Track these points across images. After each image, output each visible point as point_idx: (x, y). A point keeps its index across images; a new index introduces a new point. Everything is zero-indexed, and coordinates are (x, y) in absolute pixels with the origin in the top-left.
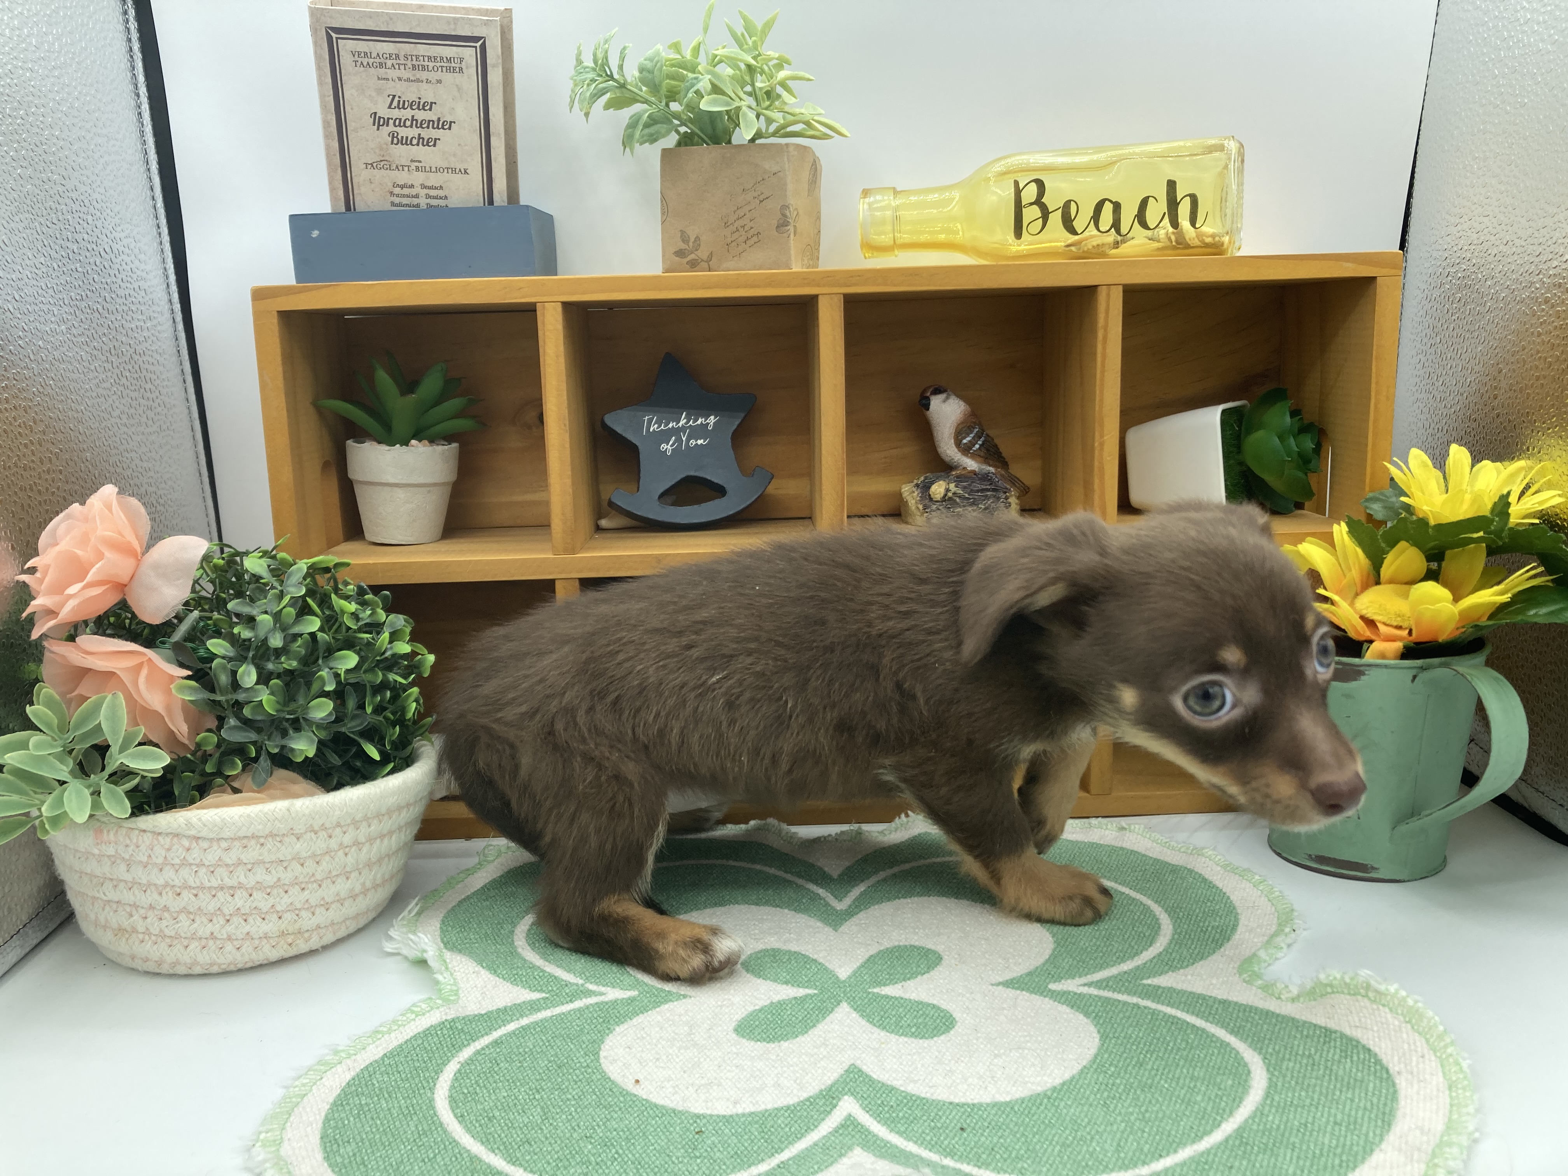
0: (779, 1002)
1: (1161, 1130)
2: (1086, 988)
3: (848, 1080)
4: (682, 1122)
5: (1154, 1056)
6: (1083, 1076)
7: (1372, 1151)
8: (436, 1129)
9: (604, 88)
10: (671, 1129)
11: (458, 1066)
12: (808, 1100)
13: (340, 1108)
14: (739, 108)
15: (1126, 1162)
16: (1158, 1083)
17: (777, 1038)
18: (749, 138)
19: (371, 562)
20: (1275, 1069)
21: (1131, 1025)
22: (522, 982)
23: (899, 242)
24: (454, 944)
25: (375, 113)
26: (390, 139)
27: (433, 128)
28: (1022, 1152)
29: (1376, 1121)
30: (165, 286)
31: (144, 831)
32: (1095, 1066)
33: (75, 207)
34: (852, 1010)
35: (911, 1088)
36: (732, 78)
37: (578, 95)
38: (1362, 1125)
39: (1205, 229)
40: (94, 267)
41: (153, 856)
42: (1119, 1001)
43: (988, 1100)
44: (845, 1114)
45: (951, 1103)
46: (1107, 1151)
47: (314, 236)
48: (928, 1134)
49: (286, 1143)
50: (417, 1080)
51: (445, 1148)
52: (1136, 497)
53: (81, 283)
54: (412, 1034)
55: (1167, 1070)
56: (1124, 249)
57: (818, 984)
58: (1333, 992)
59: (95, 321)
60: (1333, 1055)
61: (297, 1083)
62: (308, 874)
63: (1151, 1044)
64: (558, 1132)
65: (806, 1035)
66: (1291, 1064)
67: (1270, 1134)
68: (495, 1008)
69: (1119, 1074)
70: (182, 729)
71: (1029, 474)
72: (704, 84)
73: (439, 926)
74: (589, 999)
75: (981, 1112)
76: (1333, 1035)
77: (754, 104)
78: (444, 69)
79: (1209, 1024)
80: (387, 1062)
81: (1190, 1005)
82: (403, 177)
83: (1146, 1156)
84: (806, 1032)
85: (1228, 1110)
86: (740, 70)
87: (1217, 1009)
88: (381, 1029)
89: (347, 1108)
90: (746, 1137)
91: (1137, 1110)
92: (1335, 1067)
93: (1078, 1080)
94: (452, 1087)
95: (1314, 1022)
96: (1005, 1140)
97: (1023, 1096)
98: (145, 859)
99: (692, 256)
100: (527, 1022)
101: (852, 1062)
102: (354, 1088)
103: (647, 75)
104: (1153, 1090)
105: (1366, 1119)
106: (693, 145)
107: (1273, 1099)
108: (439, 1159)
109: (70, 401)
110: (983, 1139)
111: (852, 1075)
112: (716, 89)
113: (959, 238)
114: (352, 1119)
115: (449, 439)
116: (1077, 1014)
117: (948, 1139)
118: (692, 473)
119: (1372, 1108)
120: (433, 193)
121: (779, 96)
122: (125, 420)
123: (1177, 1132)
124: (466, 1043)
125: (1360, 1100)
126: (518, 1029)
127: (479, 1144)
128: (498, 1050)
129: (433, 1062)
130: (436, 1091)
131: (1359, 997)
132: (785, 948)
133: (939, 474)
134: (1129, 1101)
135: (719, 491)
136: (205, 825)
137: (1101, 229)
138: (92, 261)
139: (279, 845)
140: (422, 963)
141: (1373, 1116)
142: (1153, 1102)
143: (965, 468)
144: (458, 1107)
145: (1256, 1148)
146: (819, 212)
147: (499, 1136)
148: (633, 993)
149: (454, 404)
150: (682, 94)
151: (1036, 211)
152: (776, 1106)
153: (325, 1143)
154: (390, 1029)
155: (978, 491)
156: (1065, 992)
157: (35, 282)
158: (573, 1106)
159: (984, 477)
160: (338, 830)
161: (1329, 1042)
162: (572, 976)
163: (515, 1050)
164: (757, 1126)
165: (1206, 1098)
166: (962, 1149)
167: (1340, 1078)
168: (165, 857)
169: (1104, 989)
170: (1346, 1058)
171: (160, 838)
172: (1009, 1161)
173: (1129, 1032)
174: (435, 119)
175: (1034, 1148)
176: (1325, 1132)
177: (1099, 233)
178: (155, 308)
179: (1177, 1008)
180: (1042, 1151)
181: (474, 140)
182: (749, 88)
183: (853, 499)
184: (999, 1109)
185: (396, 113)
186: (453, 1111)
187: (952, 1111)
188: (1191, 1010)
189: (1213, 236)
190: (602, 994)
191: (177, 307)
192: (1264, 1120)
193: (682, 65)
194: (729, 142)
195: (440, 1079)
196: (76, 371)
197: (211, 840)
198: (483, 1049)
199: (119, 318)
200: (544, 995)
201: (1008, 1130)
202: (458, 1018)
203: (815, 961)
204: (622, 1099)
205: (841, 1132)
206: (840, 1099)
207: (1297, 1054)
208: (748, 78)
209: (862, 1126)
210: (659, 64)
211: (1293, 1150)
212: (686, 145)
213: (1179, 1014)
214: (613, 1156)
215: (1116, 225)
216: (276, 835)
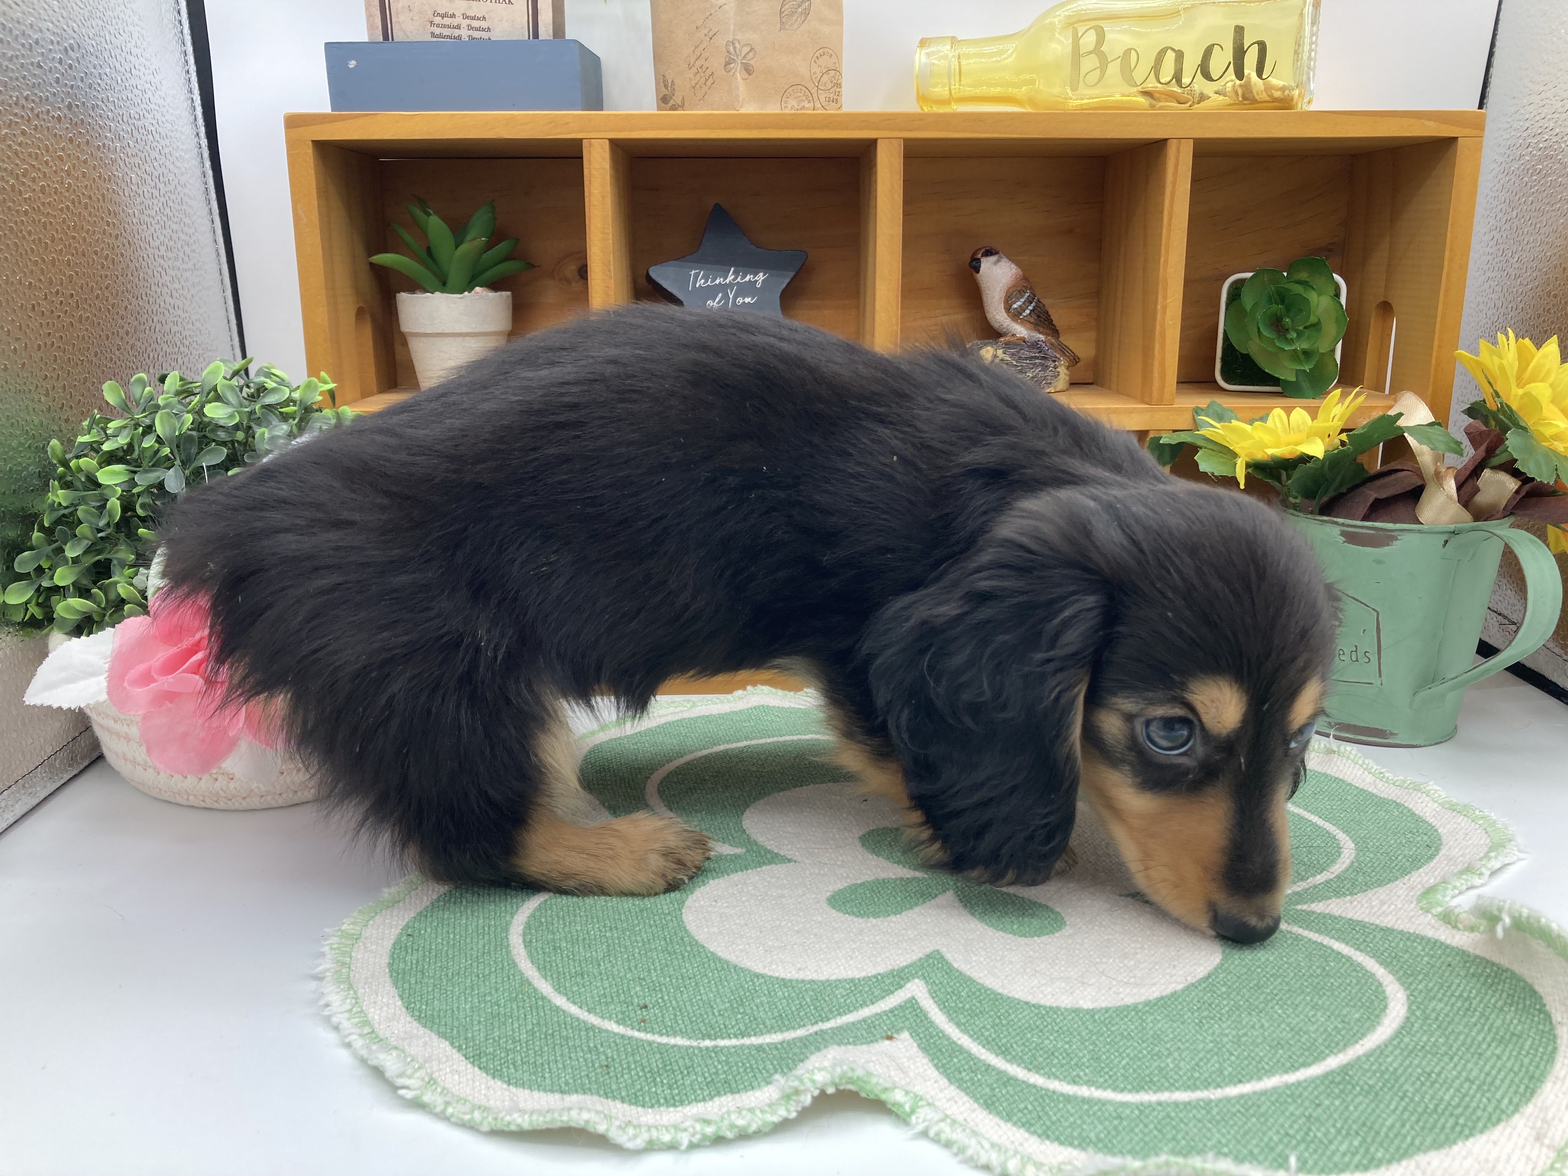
0: (884, 879)
1: (1253, 1055)
16: (1272, 1007)
20: (1418, 1008)
29: (1518, 1087)
34: (956, 900)
66: (1441, 1005)
67: (1382, 1075)
79: (1358, 953)
84: (899, 913)
92: (1493, 1016)
105: (1507, 1081)
107: (1402, 1040)
119: (1520, 1070)
123: (1271, 1059)
125: (1508, 1059)
143: (1014, 335)
145: (1358, 1088)
161: (1498, 984)
165: (1321, 1030)
176: (1451, 1087)
211: (1402, 1099)
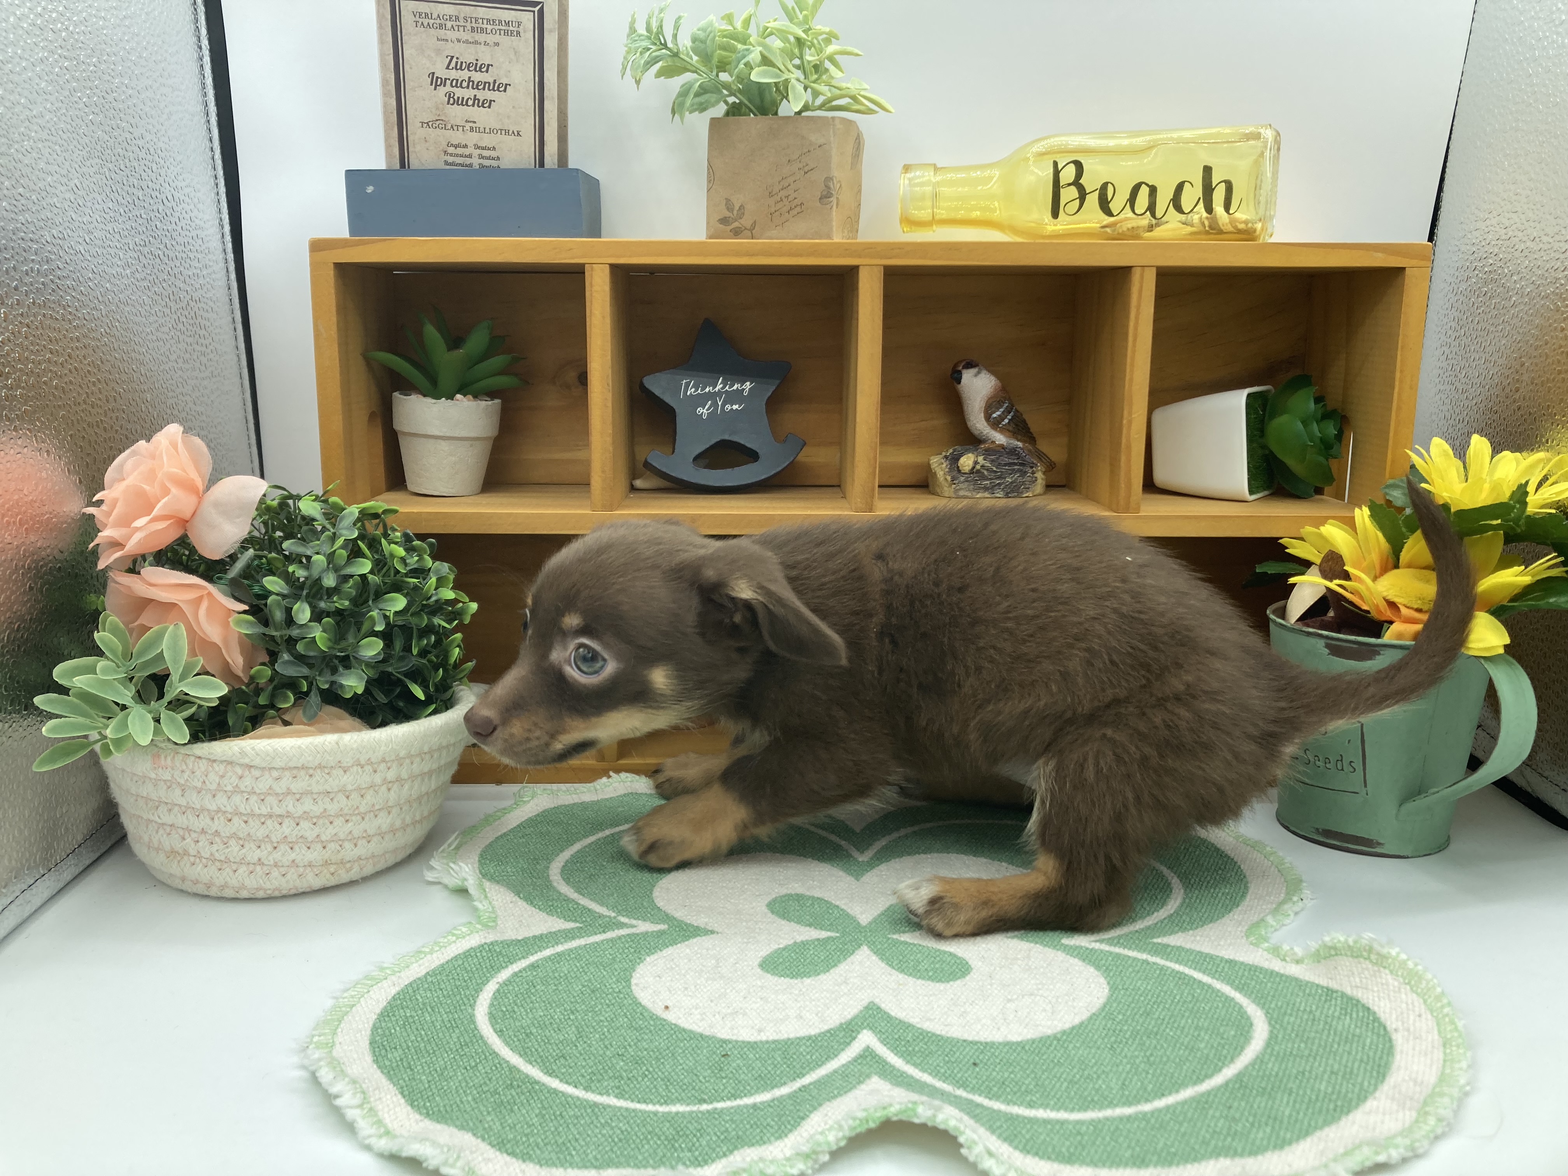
0: (802, 942)
1: (1164, 1072)
2: (1098, 944)
3: (867, 1016)
4: (709, 1046)
5: (1161, 1007)
6: (1092, 1022)
7: (1366, 1098)
8: (477, 1041)
9: (657, 57)
10: (699, 1052)
11: (497, 986)
12: (828, 1031)
13: (387, 1019)
14: (787, 81)
15: (1130, 1099)
16: (1164, 1031)
17: (800, 975)
18: (797, 110)
19: (415, 511)
20: (1276, 1022)
21: (1140, 979)
22: (557, 913)
23: (937, 217)
24: (492, 876)
25: (433, 73)
26: (446, 99)
27: (489, 90)
28: (1031, 1087)
29: (1372, 1072)
30: (220, 236)
31: (200, 758)
32: (1103, 1014)
33: (142, 155)
34: (872, 954)
35: (927, 1026)
36: (782, 50)
37: (630, 63)
38: (1357, 1075)
39: (1238, 215)
40: (157, 214)
41: (207, 782)
42: (1129, 957)
43: (1001, 1040)
44: (864, 1046)
45: (965, 1041)
46: (1112, 1089)
47: (369, 191)
48: (942, 1067)
49: (338, 1046)
50: (458, 998)
51: (486, 1058)
52: (1161, 477)
53: (145, 229)
54: (452, 955)
55: (1172, 1020)
56: (1158, 232)
57: (839, 928)
58: (1336, 955)
59: (157, 266)
60: (1334, 1012)
61: (346, 995)
62: (353, 806)
63: (1158, 996)
64: (592, 1049)
65: (827, 974)
66: (1292, 1019)
67: (1269, 1079)
68: (531, 935)
69: (1127, 1021)
70: (237, 661)
71: (1055, 450)
72: (754, 56)
73: (477, 859)
74: (621, 931)
75: (993, 1050)
76: (1335, 995)
77: (802, 77)
78: (502, 32)
79: (1215, 981)
80: (429, 979)
81: (1198, 963)
82: (457, 137)
83: (1149, 1094)
84: (828, 971)
85: (1229, 1058)
86: (790, 43)
87: (1223, 967)
88: (423, 950)
89: (393, 1019)
90: (769, 1062)
91: (1142, 1054)
92: (1334, 1023)
93: (1087, 1026)
94: (492, 1005)
95: (1317, 982)
96: (1015, 1076)
97: (1034, 1037)
98: (199, 785)
99: (736, 224)
100: (562, 949)
101: (871, 1000)
102: (399, 1002)
103: (700, 45)
104: (1158, 1037)
105: (1362, 1070)
106: (740, 115)
107: (1273, 1049)
108: (480, 1067)
109: (133, 343)
110: (994, 1074)
111: (871, 1012)
112: (766, 61)
113: (996, 216)
114: (398, 1029)
115: (491, 394)
116: (1088, 967)
117: (962, 1073)
118: (727, 437)
119: (1368, 1060)
120: (486, 153)
121: (827, 70)
122: (181, 365)
123: (1180, 1074)
124: (504, 965)
125: (1357, 1053)
126: (553, 955)
127: (517, 1057)
128: (535, 973)
129: (474, 981)
130: (476, 1008)
131: (1362, 960)
132: (808, 893)
133: (968, 447)
134: (1134, 1046)
135: (752, 456)
136: (258, 755)
137: (1136, 212)
138: (155, 208)
139: (327, 777)
140: (462, 892)
141: (1369, 1068)
142: (1159, 1047)
143: (993, 442)
144: (497, 1023)
145: (1255, 1092)
146: (860, 186)
147: (536, 1050)
148: (663, 927)
149: (498, 361)
150: (733, 64)
151: (1073, 192)
152: (798, 1036)
153: (374, 1048)
154: (432, 949)
155: (1005, 465)
156: (1077, 947)
157: (103, 226)
158: (606, 1027)
159: (1013, 452)
160: (383, 766)
161: (1331, 1000)
162: (605, 909)
163: (551, 974)
164: (780, 1052)
165: (1209, 1046)
166: (974, 1082)
167: (1338, 1033)
168: (219, 784)
169: (1115, 946)
170: (1346, 1015)
171: (215, 765)
172: (1018, 1094)
173: (1138, 985)
174: (491, 81)
175: (1043, 1084)
176: (1322, 1080)
177: (1134, 216)
178: (210, 256)
179: (1186, 965)
180: (1051, 1087)
181: (528, 103)
182: (797, 62)
183: (884, 469)
184: (1011, 1048)
185: (453, 74)
186: (493, 1026)
187: (965, 1048)
188: (1198, 967)
189: (1246, 222)
190: (633, 926)
191: (231, 256)
192: (1264, 1067)
193: (734, 36)
194: (776, 114)
195: (480, 997)
196: (138, 314)
197: (263, 769)
198: (520, 971)
199: (178, 265)
200: (578, 925)
201: (1018, 1067)
202: (497, 941)
203: (838, 907)
204: (652, 1023)
205: (859, 1061)
206: (859, 1033)
207: (1298, 1010)
208: (796, 51)
209: (880, 1057)
210: (712, 35)
211: (1290, 1095)
212: (734, 115)
213: (1187, 971)
214: (644, 1073)
215: (1152, 208)
216: (324, 767)
